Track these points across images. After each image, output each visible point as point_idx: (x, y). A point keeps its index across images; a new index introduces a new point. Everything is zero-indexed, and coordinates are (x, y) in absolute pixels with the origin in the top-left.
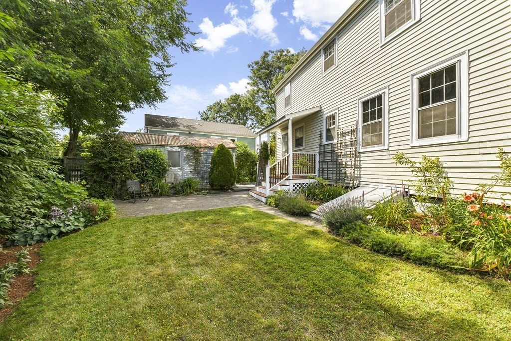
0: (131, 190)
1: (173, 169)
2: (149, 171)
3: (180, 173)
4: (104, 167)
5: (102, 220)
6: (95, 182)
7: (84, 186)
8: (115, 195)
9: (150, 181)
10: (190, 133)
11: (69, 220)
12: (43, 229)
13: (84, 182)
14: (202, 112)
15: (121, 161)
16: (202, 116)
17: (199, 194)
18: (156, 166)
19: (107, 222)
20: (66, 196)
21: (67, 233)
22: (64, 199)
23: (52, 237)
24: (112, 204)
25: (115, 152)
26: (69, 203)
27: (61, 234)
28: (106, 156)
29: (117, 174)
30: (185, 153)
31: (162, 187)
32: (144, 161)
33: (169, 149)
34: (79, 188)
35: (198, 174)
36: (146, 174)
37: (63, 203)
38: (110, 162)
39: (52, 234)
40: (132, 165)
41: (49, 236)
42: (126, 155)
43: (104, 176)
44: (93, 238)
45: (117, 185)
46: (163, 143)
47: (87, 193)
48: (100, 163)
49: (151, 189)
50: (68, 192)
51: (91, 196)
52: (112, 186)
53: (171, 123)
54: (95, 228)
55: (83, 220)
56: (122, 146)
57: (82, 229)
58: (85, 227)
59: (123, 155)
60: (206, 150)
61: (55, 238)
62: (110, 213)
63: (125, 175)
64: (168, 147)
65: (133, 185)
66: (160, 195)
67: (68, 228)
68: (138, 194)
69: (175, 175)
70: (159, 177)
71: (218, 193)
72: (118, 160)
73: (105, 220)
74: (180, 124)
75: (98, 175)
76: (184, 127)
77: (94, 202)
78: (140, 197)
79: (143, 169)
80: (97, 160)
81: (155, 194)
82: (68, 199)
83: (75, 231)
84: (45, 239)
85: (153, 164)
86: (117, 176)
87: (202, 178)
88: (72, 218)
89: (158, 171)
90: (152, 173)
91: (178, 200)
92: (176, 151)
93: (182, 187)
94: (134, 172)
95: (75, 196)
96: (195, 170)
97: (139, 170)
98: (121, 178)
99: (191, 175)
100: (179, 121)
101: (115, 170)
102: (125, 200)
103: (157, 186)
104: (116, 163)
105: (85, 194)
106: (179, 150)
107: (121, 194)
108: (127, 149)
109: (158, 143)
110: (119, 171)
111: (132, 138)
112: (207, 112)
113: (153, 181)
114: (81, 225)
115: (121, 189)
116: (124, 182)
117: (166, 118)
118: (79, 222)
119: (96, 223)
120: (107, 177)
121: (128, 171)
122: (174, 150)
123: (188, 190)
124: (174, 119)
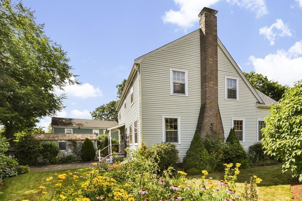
0: (39, 161)
1: (62, 151)
2: (48, 153)
3: (66, 153)
4: (26, 152)
5: (24, 173)
6: (22, 158)
7: (17, 160)
8: (32, 164)
9: (49, 157)
10: (79, 128)
11: (12, 172)
12: (3, 175)
13: (16, 159)
14: (93, 112)
15: (34, 149)
16: (92, 115)
17: (74, 163)
18: (52, 150)
19: (26, 174)
20: (10, 164)
21: (12, 176)
22: (9, 166)
23: (7, 177)
24: (29, 167)
25: (31, 145)
26: (12, 167)
27: (10, 177)
28: (26, 147)
29: (32, 155)
30: (68, 143)
31: (55, 160)
32: (46, 148)
33: (60, 141)
34: (15, 161)
35: (76, 153)
36: (47, 154)
37: (9, 167)
38: (28, 149)
39: (7, 176)
40: (39, 150)
41: (6, 177)
42: (36, 146)
43: (26, 156)
44: (21, 177)
45: (33, 159)
46: (56, 139)
47: (18, 163)
48: (23, 150)
49: (50, 161)
50: (10, 163)
51: (20, 164)
52: (30, 160)
53: (68, 122)
54: (22, 175)
55: (17, 172)
56: (34, 142)
57: (17, 175)
58: (18, 175)
59: (34, 146)
60: (80, 141)
61: (8, 178)
62: (28, 170)
63: (36, 155)
64: (59, 141)
65: (40, 159)
66: (54, 164)
67: (12, 175)
68: (43, 163)
69: (63, 154)
70: (54, 155)
71: (85, 162)
72: (32, 148)
73: (26, 173)
74: (74, 123)
75: (23, 155)
76: (76, 125)
77: (21, 166)
78: (44, 165)
79: (45, 152)
80: (22, 149)
81: (52, 163)
82: (11, 165)
83: (14, 176)
84: (4, 178)
85: (51, 149)
86: (32, 156)
87: (78, 155)
88: (13, 172)
89: (53, 152)
90: (50, 154)
91: (62, 166)
92: (63, 142)
93: (66, 159)
94: (41, 153)
95: (14, 164)
96: (74, 151)
97: (44, 152)
98: (34, 156)
99: (72, 154)
100: (73, 121)
101: (31, 153)
102: (36, 166)
103: (53, 160)
104: (31, 150)
105: (17, 164)
106: (65, 142)
107: (35, 164)
108: (36, 143)
109: (54, 139)
110: (33, 153)
111: (40, 136)
112: (95, 112)
113: (51, 157)
114: (16, 174)
115: (35, 161)
116: (36, 158)
117: (65, 119)
118: (16, 173)
119: (22, 174)
120: (27, 156)
121: (38, 153)
122: (62, 142)
123: (69, 161)
124: (71, 119)
